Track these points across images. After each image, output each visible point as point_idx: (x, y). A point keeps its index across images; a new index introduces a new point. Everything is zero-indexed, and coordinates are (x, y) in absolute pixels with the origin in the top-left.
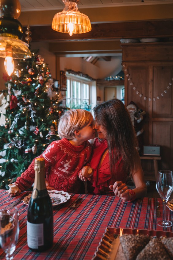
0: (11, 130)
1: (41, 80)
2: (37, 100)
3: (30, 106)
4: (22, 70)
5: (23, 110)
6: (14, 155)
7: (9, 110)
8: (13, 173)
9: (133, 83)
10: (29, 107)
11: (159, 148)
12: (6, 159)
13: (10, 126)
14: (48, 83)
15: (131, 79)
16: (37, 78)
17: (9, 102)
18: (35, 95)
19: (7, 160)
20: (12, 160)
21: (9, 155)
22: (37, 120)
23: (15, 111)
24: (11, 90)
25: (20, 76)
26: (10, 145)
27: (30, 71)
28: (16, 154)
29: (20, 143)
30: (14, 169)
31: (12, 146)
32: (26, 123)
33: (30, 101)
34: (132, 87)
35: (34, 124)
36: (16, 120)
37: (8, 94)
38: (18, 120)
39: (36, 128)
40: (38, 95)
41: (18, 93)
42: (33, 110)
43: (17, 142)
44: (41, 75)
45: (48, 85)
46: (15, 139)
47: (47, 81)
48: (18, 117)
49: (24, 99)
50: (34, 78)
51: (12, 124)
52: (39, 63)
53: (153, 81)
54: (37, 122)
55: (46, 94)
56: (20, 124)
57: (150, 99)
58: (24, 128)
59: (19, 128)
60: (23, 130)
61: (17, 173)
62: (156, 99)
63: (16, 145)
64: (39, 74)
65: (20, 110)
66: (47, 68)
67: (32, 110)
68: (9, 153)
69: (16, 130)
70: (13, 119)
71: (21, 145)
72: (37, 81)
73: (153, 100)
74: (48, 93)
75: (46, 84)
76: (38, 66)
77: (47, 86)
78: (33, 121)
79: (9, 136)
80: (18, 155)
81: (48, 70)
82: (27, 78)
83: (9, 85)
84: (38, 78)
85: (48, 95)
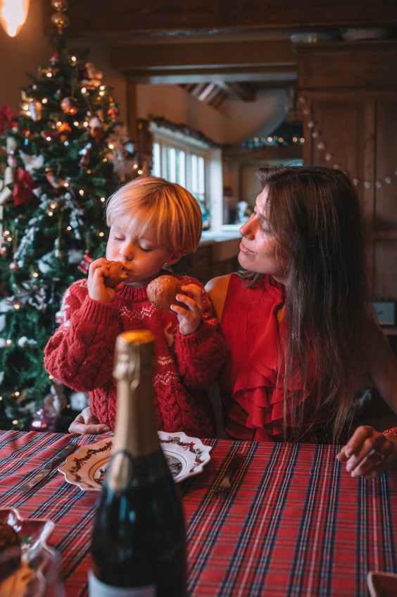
0: (17, 260)
1: (96, 129)
2: (85, 182)
3: (67, 196)
4: (45, 101)
5: (49, 207)
6: (26, 328)
7: (12, 209)
8: (25, 375)
9: (326, 145)
10: (65, 200)
11: (392, 306)
12: (6, 339)
13: (14, 249)
14: (112, 136)
15: (320, 133)
16: (86, 124)
17: (10, 186)
18: (79, 168)
19: (9, 342)
20: (22, 341)
21: (12, 328)
22: (87, 235)
23: (29, 211)
24: (16, 155)
25: (39, 118)
26: (17, 300)
27: (65, 104)
28: (34, 324)
29: (41, 296)
30: (27, 366)
31: (21, 304)
32: (57, 242)
33: (66, 185)
34: (323, 153)
35: (80, 245)
36: (31, 233)
37: (8, 165)
38: (36, 234)
39: (85, 256)
40: (89, 167)
41: (34, 163)
42: (75, 206)
43: (33, 294)
44: (94, 115)
45: (113, 141)
46: (29, 284)
47: (111, 131)
48: (35, 225)
49: (51, 179)
50: (76, 124)
51: (19, 244)
52: (90, 83)
53: (374, 137)
54: (88, 241)
55: (110, 166)
56: (41, 245)
57: (367, 185)
58: (53, 257)
59: (39, 256)
60: (50, 261)
61: (35, 374)
62: (383, 183)
63: (30, 300)
64: (89, 114)
65: (42, 206)
66: (111, 100)
67: (72, 206)
68: (14, 322)
69: (31, 261)
70: (21, 233)
71: (46, 301)
72: (84, 130)
73: (375, 187)
74: (115, 163)
75: (108, 140)
76: (87, 91)
77: (111, 146)
78: (77, 236)
79: (12, 279)
80: (37, 328)
81: (112, 105)
82: (59, 124)
83: (11, 142)
84: (88, 122)
85: (116, 168)
